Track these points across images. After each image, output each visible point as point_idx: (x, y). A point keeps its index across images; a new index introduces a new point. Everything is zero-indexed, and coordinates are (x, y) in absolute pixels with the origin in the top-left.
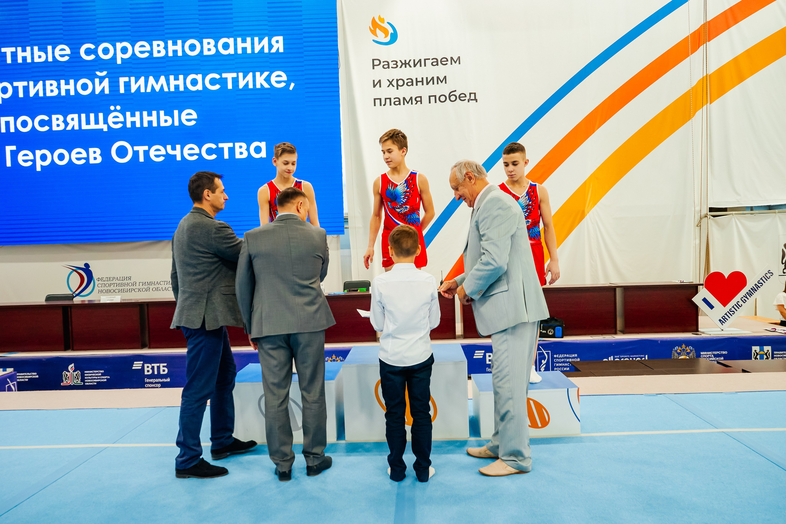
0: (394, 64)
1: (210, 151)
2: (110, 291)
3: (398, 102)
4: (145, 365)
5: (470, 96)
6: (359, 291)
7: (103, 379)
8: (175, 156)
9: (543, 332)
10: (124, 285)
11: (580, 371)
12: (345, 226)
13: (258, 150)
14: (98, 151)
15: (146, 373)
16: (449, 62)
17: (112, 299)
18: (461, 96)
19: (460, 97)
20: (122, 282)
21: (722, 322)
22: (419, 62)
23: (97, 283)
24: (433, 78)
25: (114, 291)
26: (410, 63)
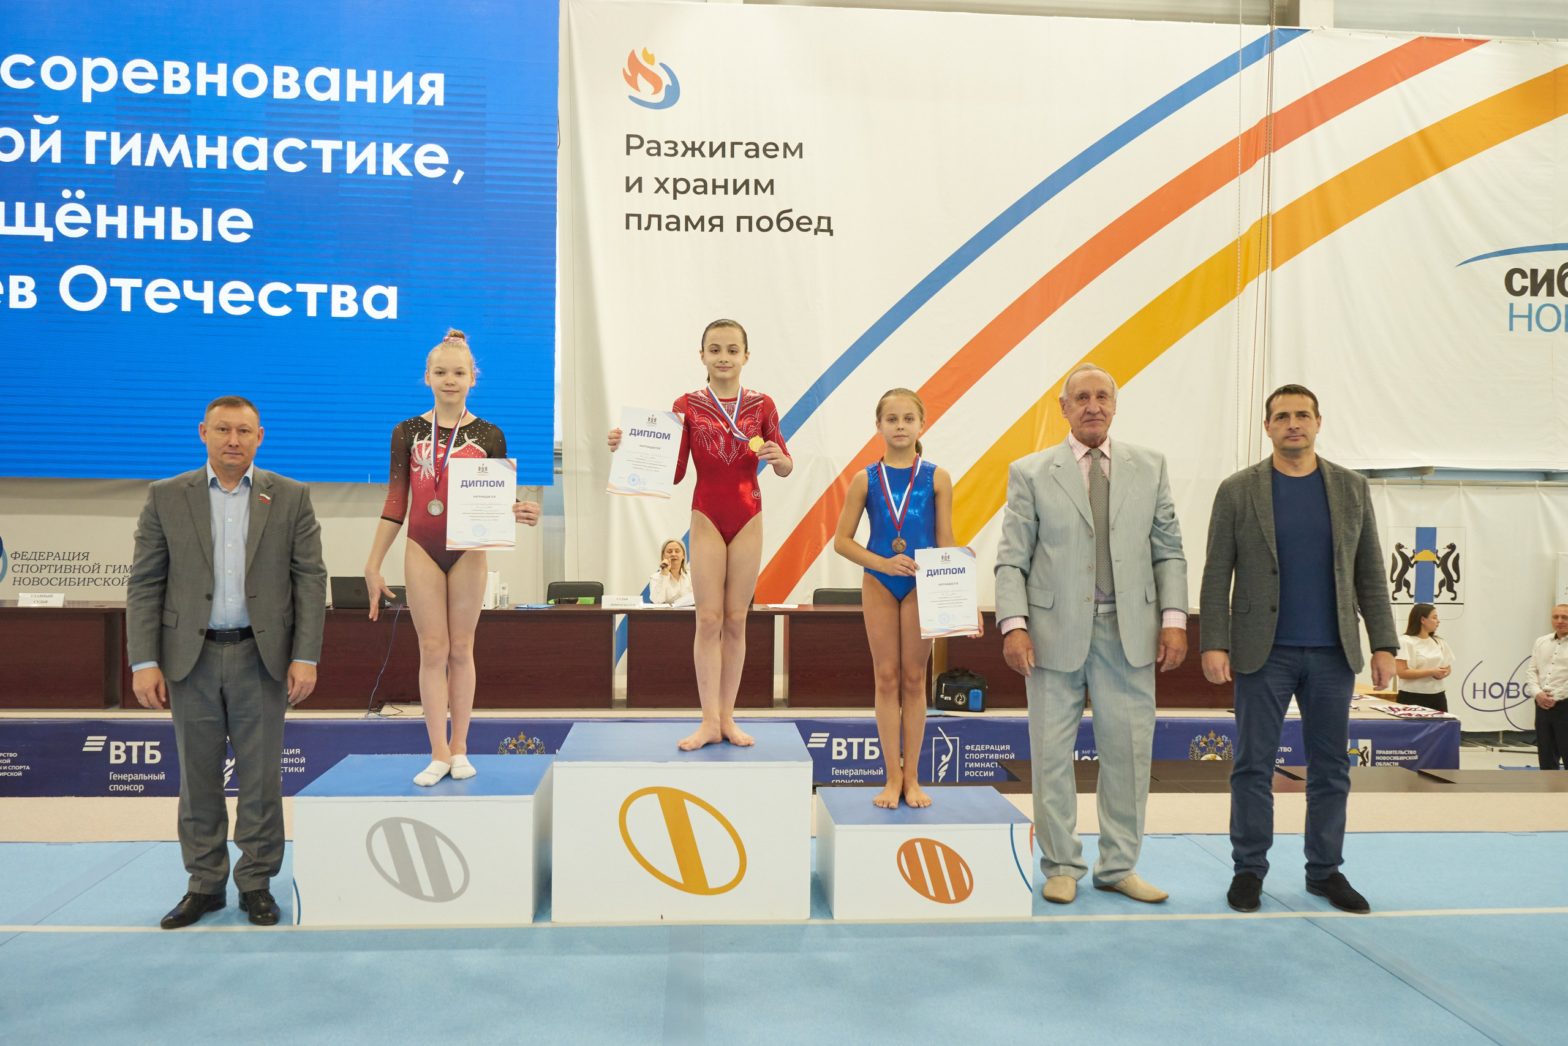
0: (670, 148)
1: (276, 299)
2: (40, 582)
3: (674, 224)
4: (111, 743)
5: (819, 223)
6: (578, 603)
7: (14, 771)
8: (200, 304)
9: (946, 698)
10: (72, 569)
11: (1019, 780)
12: (555, 469)
13: (380, 302)
14: (30, 283)
15: (113, 761)
16: (780, 153)
17: (44, 599)
18: (801, 221)
19: (798, 224)
22: (721, 149)
23: (11, 562)
24: (746, 182)
25: (49, 582)
26: (702, 149)
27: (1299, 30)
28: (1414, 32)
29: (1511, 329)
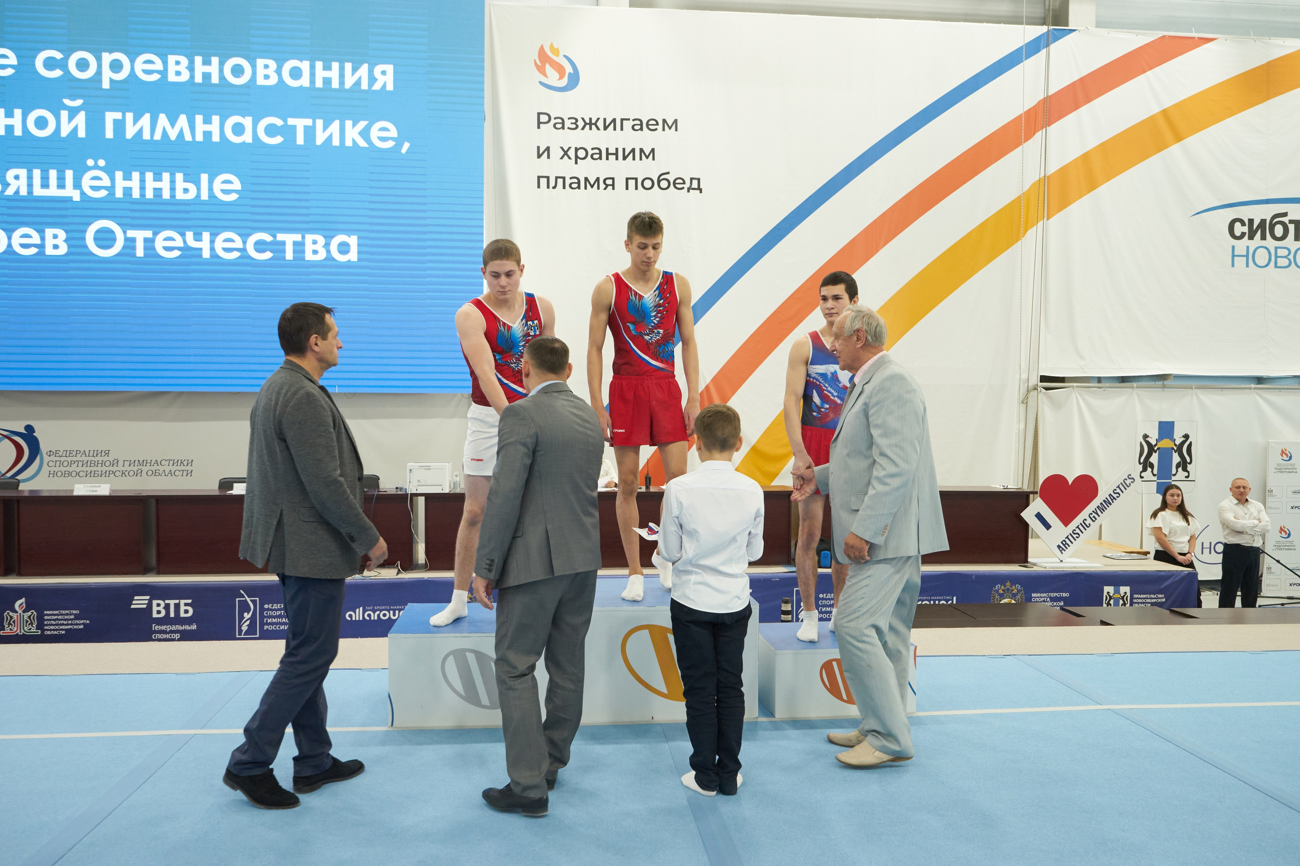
0: (572, 123)
1: (260, 246)
2: (70, 474)
3: (577, 184)
4: (153, 601)
5: (691, 183)
7: (77, 624)
8: (201, 249)
10: (96, 464)
13: (344, 248)
14: (62, 235)
15: (155, 615)
16: (660, 127)
17: (94, 489)
18: (676, 182)
19: (674, 183)
20: (92, 459)
21: (1061, 549)
22: (613, 124)
24: (633, 151)
25: (78, 474)
26: (598, 124)
27: (1068, 30)
28: (1158, 32)
29: (1233, 266)
